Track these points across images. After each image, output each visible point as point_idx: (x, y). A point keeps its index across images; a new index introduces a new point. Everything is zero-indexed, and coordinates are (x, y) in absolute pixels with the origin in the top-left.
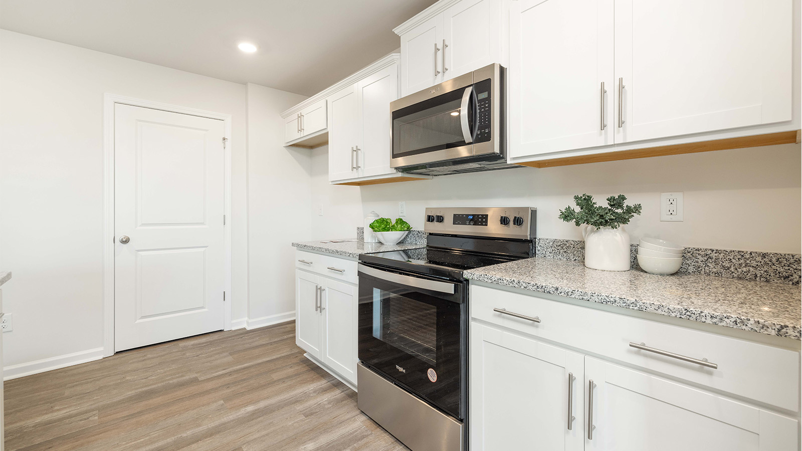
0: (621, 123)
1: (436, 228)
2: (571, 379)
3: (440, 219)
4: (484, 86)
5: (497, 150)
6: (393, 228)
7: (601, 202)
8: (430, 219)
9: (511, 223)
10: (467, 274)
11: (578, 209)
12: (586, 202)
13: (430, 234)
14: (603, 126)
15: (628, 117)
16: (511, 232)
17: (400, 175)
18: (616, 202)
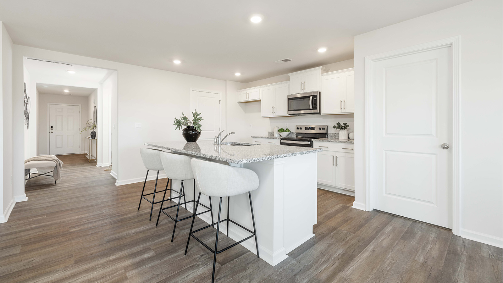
0: (344, 108)
1: (300, 131)
2: (333, 157)
3: (301, 129)
4: (315, 96)
5: (319, 112)
6: (286, 131)
7: (342, 124)
8: (298, 128)
9: (322, 129)
10: (312, 140)
11: (337, 126)
12: (339, 124)
13: (297, 133)
14: (341, 109)
15: (346, 107)
16: (322, 131)
17: (289, 116)
18: (345, 124)
